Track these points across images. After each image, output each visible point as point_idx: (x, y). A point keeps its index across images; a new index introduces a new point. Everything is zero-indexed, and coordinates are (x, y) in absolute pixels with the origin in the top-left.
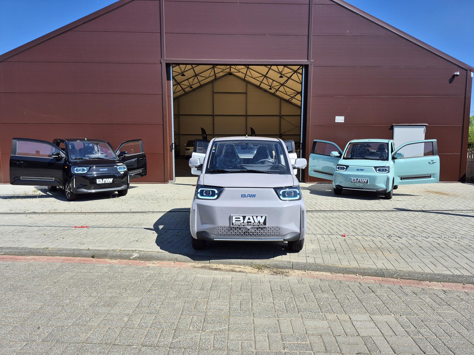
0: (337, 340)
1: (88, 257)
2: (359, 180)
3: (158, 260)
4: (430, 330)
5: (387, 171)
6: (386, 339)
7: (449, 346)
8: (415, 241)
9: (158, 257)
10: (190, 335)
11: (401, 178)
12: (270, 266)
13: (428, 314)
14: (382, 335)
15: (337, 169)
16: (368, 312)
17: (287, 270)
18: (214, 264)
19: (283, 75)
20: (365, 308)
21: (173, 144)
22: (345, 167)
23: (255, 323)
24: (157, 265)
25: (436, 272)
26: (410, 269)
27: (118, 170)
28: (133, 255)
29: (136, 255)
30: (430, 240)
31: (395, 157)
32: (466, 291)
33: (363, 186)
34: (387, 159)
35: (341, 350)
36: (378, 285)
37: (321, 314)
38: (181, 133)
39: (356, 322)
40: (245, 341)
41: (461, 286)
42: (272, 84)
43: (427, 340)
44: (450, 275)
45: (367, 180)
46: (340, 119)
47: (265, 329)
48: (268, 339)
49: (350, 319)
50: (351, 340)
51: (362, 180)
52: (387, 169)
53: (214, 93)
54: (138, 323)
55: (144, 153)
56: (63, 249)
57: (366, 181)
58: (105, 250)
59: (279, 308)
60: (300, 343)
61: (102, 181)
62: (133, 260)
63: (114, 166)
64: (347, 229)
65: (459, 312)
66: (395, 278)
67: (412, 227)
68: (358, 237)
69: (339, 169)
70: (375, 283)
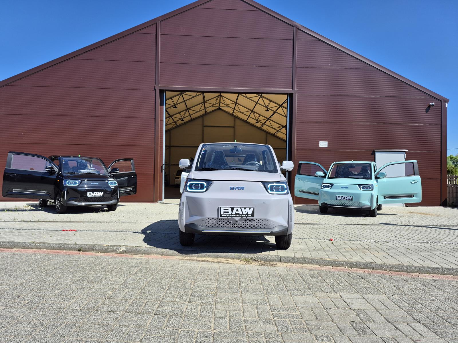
0: (328, 312)
1: (74, 250)
2: (344, 197)
3: (145, 254)
4: (423, 306)
6: (378, 312)
7: (444, 318)
8: (403, 245)
9: (145, 251)
10: (175, 305)
11: (385, 197)
12: (258, 259)
13: (420, 295)
14: (374, 309)
15: (322, 187)
16: (359, 292)
17: (275, 263)
18: (202, 256)
19: (269, 109)
20: (356, 290)
21: (163, 165)
22: (330, 185)
23: (244, 297)
24: (144, 257)
26: (399, 263)
27: (109, 184)
28: (120, 249)
29: (122, 249)
30: (416, 244)
31: (378, 177)
33: (348, 203)
34: (371, 178)
35: (332, 320)
36: (367, 274)
37: (311, 292)
38: (171, 164)
39: (346, 299)
40: (233, 311)
42: (258, 118)
43: (421, 313)
44: (439, 268)
45: (351, 197)
46: (324, 144)
47: (253, 303)
48: (257, 310)
49: (341, 296)
50: (343, 312)
51: (347, 197)
52: (371, 187)
53: (204, 126)
54: (122, 295)
55: (135, 172)
56: (49, 243)
57: (351, 199)
58: (92, 245)
59: (267, 287)
60: (289, 313)
61: (93, 194)
62: (120, 253)
63: (106, 180)
64: (334, 236)
65: (451, 294)
66: (384, 270)
67: (398, 236)
68: (345, 241)
69: (324, 187)
70: (364, 273)
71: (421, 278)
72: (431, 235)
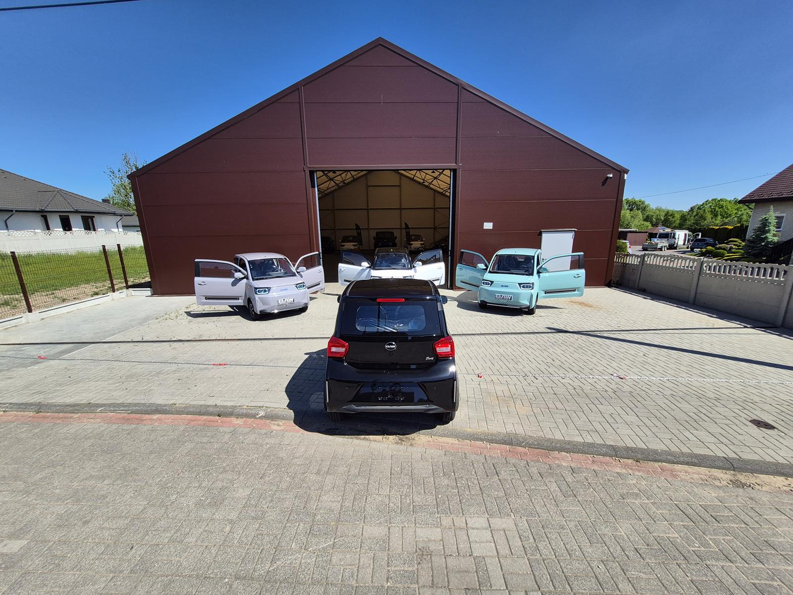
0: (447, 563)
1: (214, 415)
2: (504, 296)
3: (284, 420)
4: (549, 543)
5: (532, 288)
6: (500, 563)
7: (567, 575)
9: (283, 416)
10: (290, 558)
11: (547, 292)
13: (551, 513)
14: (496, 555)
16: (487, 512)
17: (413, 436)
20: (485, 504)
22: (490, 283)
23: (364, 533)
25: (567, 439)
26: (540, 434)
28: (259, 413)
29: (262, 413)
30: (566, 381)
31: (540, 271)
32: (596, 468)
33: (507, 303)
34: (532, 274)
35: (449, 583)
36: (504, 461)
37: (437, 515)
39: (471, 530)
40: (347, 567)
41: (591, 459)
43: (544, 563)
44: (580, 443)
46: (488, 226)
47: (372, 545)
48: (373, 562)
49: (467, 524)
50: (462, 563)
51: (506, 297)
53: (368, 187)
54: (239, 537)
57: (510, 298)
58: (232, 406)
59: (393, 505)
60: (406, 569)
62: (259, 419)
64: (484, 365)
65: (584, 509)
66: (523, 447)
67: (550, 360)
68: (493, 377)
69: (484, 284)
70: (501, 455)
71: (558, 466)
72: (585, 358)
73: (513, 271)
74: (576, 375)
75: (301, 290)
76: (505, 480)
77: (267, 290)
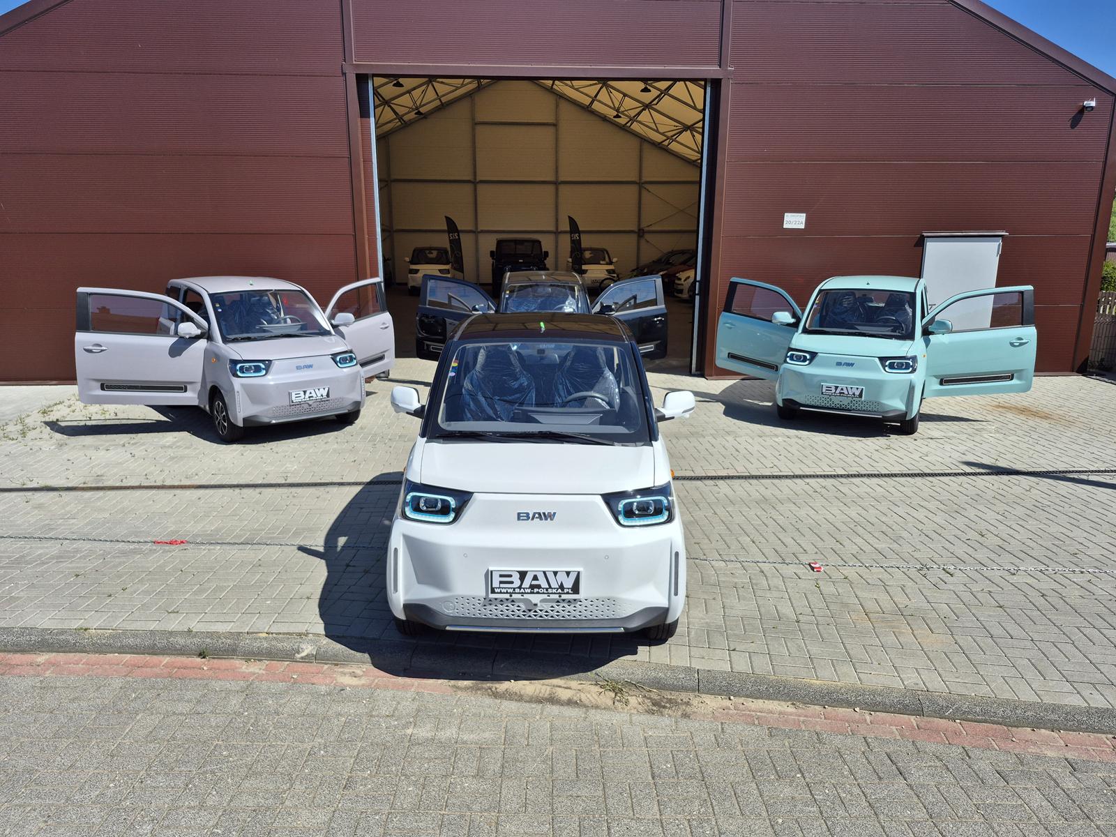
1: (189, 655)
2: (842, 389)
5: (911, 369)
8: (986, 585)
11: (941, 381)
12: (642, 682)
15: (788, 359)
17: (684, 696)
19: (650, 85)
24: (363, 680)
25: (1047, 700)
26: (984, 690)
28: (301, 650)
30: (1020, 579)
31: (930, 330)
33: (851, 405)
34: (911, 336)
36: (910, 746)
38: (397, 226)
44: (1080, 711)
45: (859, 391)
51: (849, 389)
57: (857, 393)
58: (230, 634)
62: (303, 662)
66: (948, 718)
67: (973, 535)
68: (847, 571)
69: (792, 359)
70: (902, 736)
71: (1038, 757)
72: (1054, 529)
73: (862, 329)
74: (1043, 567)
75: (345, 370)
76: (922, 786)
77: (264, 366)
